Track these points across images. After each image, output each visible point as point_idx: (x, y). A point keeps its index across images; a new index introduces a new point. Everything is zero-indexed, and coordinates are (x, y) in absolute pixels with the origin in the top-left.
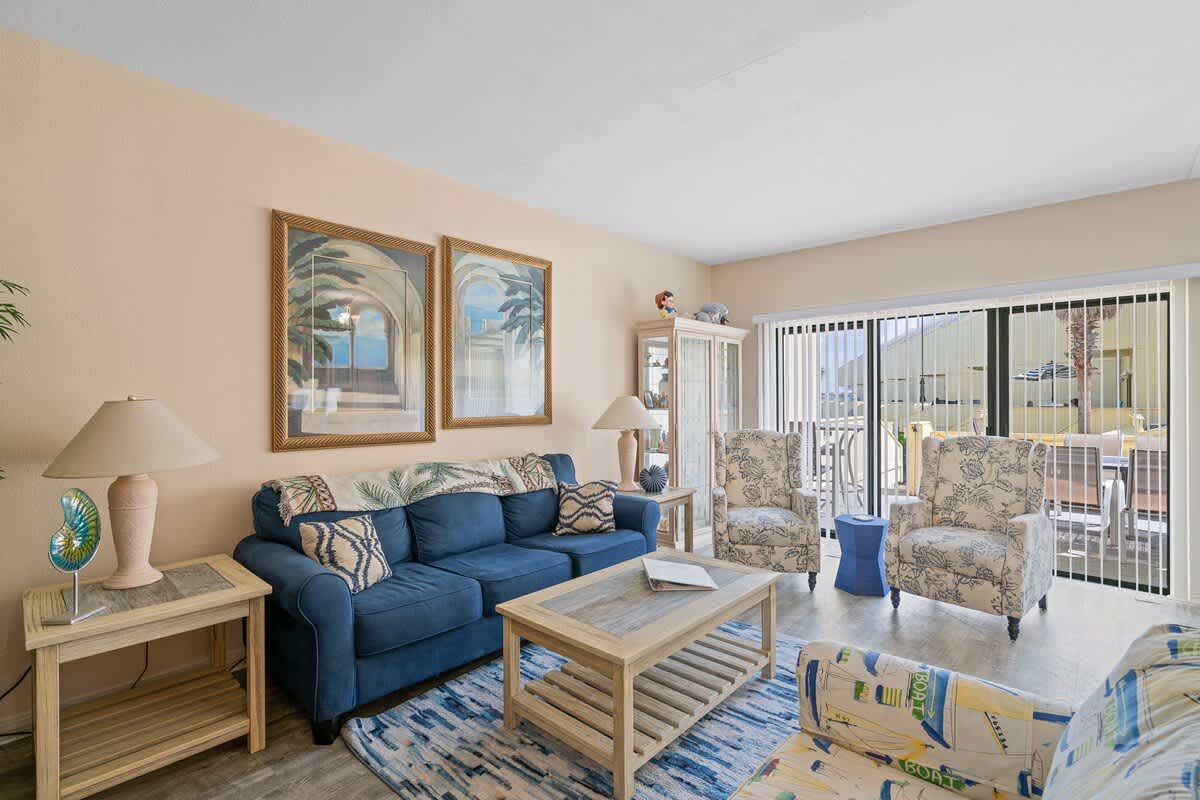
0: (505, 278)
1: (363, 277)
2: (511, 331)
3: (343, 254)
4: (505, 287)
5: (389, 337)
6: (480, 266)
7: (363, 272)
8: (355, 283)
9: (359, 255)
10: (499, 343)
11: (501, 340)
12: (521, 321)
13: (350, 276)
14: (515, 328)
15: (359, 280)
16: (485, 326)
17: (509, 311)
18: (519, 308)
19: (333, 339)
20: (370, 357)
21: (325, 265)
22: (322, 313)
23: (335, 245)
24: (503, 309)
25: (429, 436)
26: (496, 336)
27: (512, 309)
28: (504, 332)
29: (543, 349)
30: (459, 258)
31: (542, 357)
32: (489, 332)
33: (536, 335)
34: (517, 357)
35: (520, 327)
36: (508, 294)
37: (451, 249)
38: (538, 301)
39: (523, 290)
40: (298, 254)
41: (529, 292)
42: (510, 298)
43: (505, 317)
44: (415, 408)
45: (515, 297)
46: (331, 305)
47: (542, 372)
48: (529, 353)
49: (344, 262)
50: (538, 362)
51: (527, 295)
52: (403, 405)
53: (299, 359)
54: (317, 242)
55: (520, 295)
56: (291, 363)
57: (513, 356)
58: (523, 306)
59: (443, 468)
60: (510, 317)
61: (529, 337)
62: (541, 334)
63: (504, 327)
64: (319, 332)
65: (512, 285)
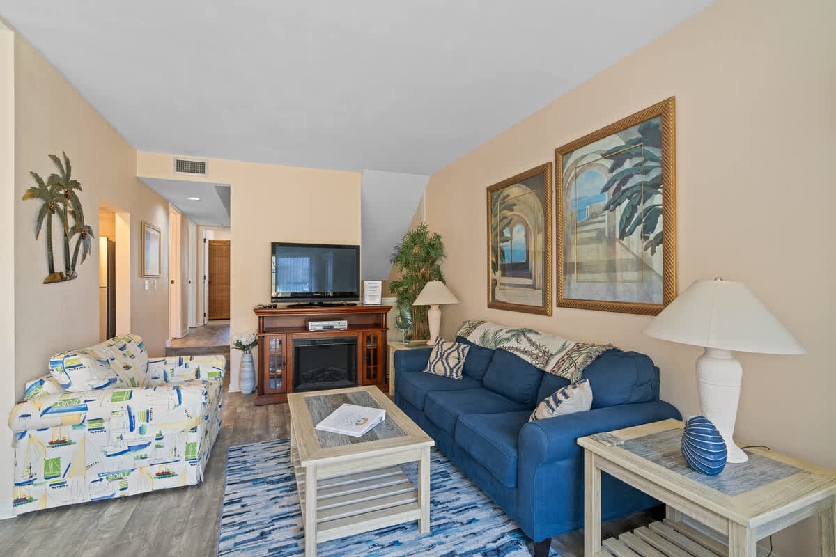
0: (607, 155)
1: (515, 205)
2: (614, 209)
3: (508, 196)
4: (609, 164)
5: (526, 240)
6: (583, 157)
7: (515, 202)
8: (512, 210)
9: (514, 191)
10: (602, 225)
11: (604, 221)
12: (629, 193)
13: (511, 207)
14: (619, 204)
15: (515, 207)
16: (588, 213)
17: (612, 190)
18: (624, 181)
19: (506, 246)
20: (520, 256)
21: (503, 206)
22: (502, 234)
23: (506, 192)
24: (606, 189)
26: (600, 219)
28: (607, 212)
29: (660, 219)
30: (567, 160)
31: (659, 228)
32: (592, 217)
33: (649, 203)
34: (622, 235)
35: (627, 201)
36: (612, 170)
37: (560, 156)
38: (654, 159)
39: (631, 157)
40: (494, 205)
41: (639, 155)
42: (614, 174)
43: (608, 196)
44: (539, 289)
45: (620, 170)
46: (504, 228)
47: (659, 248)
48: (639, 228)
49: (509, 201)
50: (652, 236)
51: (637, 160)
52: (533, 287)
53: (495, 261)
54: (499, 195)
55: (628, 165)
56: (493, 262)
57: (617, 236)
58: (631, 176)
59: (520, 333)
60: (614, 193)
61: (641, 208)
62: (657, 200)
63: (607, 208)
64: (501, 244)
65: (617, 157)
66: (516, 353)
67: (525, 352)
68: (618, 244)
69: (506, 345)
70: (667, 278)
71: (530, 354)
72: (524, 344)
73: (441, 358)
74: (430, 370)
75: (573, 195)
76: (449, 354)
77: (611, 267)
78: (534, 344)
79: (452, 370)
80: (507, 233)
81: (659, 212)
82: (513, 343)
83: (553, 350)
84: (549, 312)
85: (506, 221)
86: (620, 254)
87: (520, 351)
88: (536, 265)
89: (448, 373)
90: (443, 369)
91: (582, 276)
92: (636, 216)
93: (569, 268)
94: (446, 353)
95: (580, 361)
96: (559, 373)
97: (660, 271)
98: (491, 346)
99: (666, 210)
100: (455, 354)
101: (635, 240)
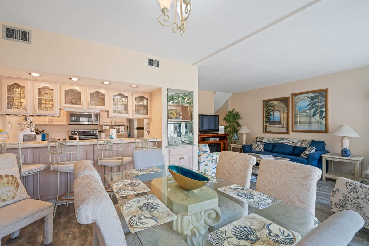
0: (309, 98)
2: (311, 110)
4: (310, 100)
5: (280, 115)
6: (301, 97)
7: (275, 105)
8: (274, 107)
9: (275, 103)
10: (307, 113)
13: (273, 106)
14: (313, 109)
15: (275, 107)
16: (303, 110)
17: (310, 106)
18: (314, 104)
19: (271, 117)
20: (277, 119)
21: (270, 106)
22: (269, 113)
23: (271, 102)
24: (309, 105)
25: (287, 133)
27: (311, 105)
28: (309, 110)
29: (324, 113)
30: (296, 97)
31: (324, 115)
32: (304, 111)
33: (321, 109)
34: (313, 116)
35: (315, 108)
36: (310, 101)
37: (293, 96)
38: (322, 100)
39: (316, 99)
40: (266, 105)
41: (319, 99)
42: (311, 102)
43: (309, 107)
44: (285, 128)
45: (313, 101)
46: (271, 112)
47: (324, 119)
48: (319, 114)
49: (272, 105)
50: (322, 116)
51: (318, 100)
52: (283, 127)
53: (266, 120)
54: (268, 103)
55: (315, 100)
56: (265, 121)
57: (312, 116)
58: (316, 103)
59: (283, 139)
60: (311, 106)
61: (319, 110)
62: (324, 109)
63: (309, 109)
64: (269, 116)
65: (312, 99)
66: (285, 143)
67: (288, 143)
68: (312, 118)
69: (280, 142)
70: (326, 125)
71: (290, 143)
72: (286, 141)
73: (258, 146)
74: (254, 150)
75: (298, 105)
76: (260, 145)
77: (310, 123)
78: (290, 141)
79: (261, 149)
80: (272, 113)
81: (324, 111)
82: (282, 141)
83: (296, 142)
84: (289, 133)
85: (271, 110)
86: (313, 120)
87: (285, 142)
88: (284, 122)
89: (261, 150)
90: (259, 149)
91: (300, 125)
92: (317, 112)
93: (296, 123)
94: (259, 145)
95: (307, 143)
96: (302, 146)
97: (324, 124)
98: (272, 142)
99: (326, 111)
100: (262, 145)
101: (317, 117)
